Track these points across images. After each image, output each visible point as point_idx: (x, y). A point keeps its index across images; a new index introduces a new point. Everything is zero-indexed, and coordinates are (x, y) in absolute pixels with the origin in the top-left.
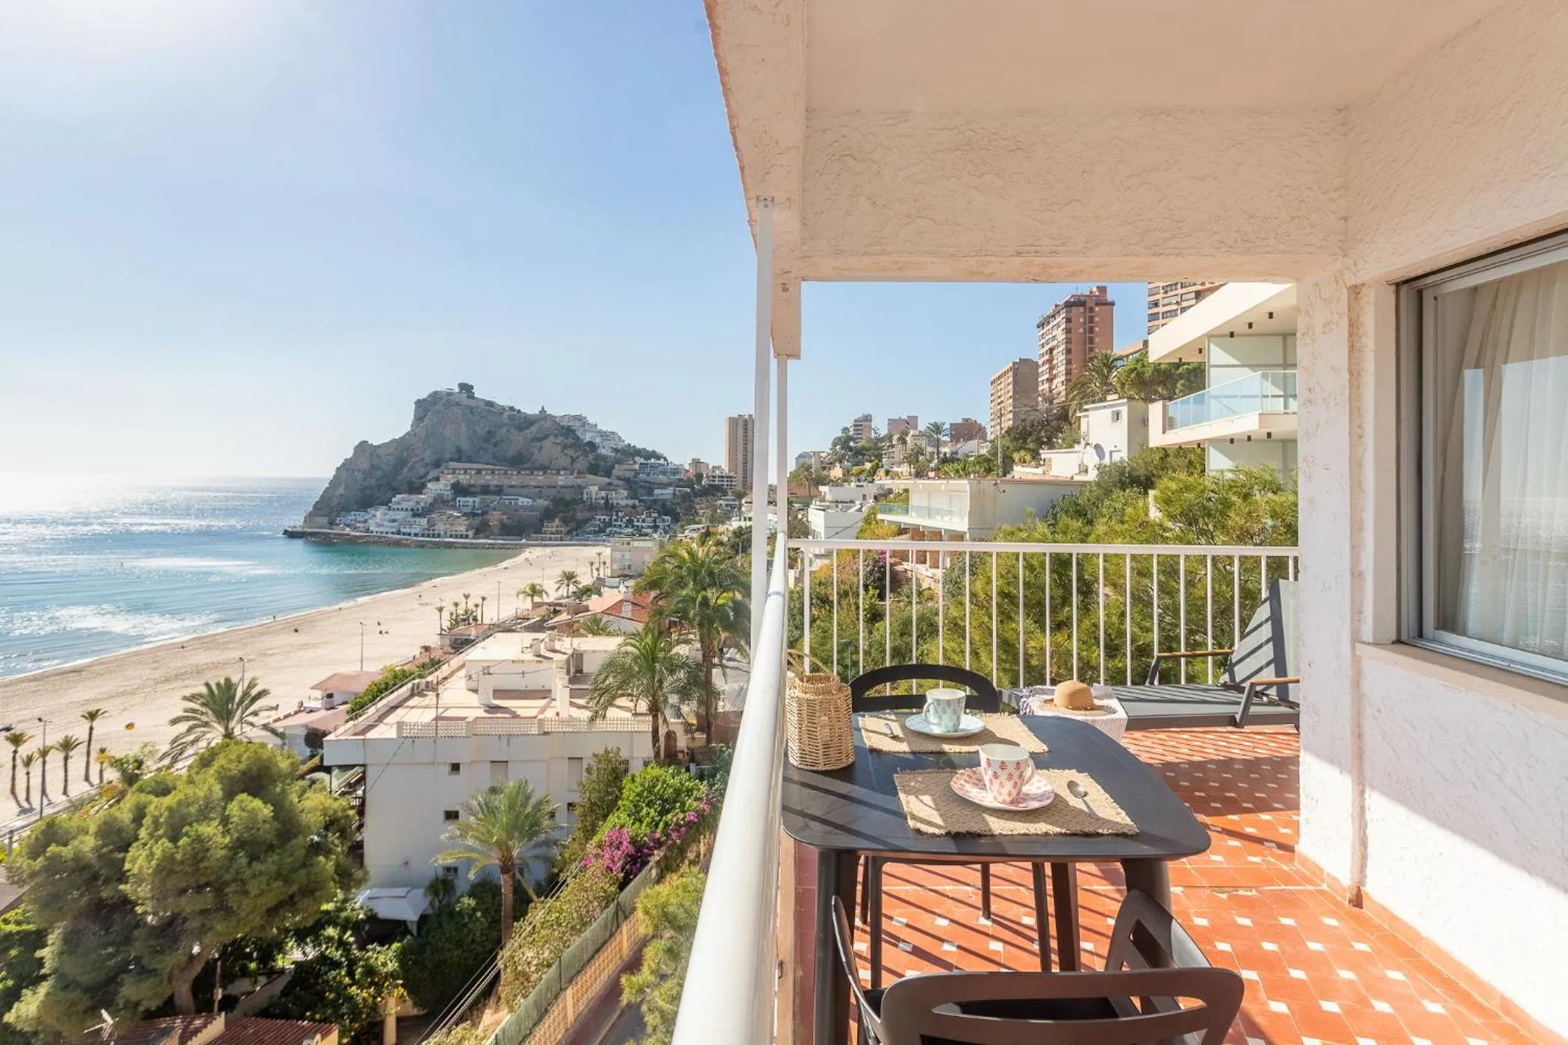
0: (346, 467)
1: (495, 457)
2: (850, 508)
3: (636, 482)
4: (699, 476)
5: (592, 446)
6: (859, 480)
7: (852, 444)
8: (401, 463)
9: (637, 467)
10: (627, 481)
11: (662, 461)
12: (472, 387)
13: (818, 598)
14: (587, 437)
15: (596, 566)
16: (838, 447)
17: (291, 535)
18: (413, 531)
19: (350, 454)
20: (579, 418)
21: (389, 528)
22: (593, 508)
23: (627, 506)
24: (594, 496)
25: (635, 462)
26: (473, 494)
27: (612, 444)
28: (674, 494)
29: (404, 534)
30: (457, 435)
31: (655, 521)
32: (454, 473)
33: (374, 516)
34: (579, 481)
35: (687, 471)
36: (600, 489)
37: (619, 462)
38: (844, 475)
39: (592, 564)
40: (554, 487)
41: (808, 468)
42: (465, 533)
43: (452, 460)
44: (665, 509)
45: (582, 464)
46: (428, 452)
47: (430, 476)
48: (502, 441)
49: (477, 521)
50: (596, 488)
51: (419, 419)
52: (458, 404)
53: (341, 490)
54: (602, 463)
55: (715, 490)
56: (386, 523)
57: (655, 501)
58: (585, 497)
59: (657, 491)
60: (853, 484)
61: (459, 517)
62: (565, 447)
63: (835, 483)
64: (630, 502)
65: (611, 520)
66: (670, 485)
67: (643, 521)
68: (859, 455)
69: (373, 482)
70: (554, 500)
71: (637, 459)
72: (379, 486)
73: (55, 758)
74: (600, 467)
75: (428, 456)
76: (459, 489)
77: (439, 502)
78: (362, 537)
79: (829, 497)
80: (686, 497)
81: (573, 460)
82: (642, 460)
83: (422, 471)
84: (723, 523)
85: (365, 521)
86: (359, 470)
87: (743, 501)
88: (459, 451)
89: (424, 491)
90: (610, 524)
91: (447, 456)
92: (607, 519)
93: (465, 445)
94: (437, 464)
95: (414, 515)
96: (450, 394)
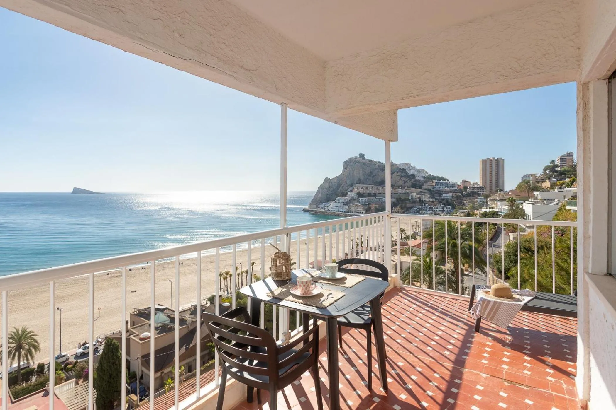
0: (321, 187)
1: (373, 182)
2: (551, 203)
3: (433, 191)
4: (466, 188)
5: (413, 176)
6: (561, 188)
7: (557, 169)
8: (339, 185)
9: (434, 184)
10: (429, 190)
11: (446, 181)
12: (364, 155)
13: (525, 248)
14: (411, 172)
15: (414, 227)
16: (547, 171)
17: (305, 211)
18: (344, 210)
19: (322, 182)
20: (407, 164)
21: (335, 209)
22: (414, 202)
23: (429, 201)
24: (414, 196)
25: (433, 182)
26: (365, 197)
27: (423, 175)
28: (453, 196)
29: (341, 211)
30: (359, 174)
31: (443, 208)
32: (358, 188)
33: (331, 205)
34: (408, 191)
35: (459, 186)
36: (417, 194)
37: (425, 182)
38: (551, 186)
39: (413, 226)
40: (397, 193)
41: (527, 182)
42: (362, 211)
43: (357, 183)
44: (448, 203)
45: (409, 183)
46: (348, 181)
47: (349, 190)
48: (376, 175)
49: (366, 207)
50: (415, 194)
51: (345, 168)
52: (359, 162)
53: (320, 195)
54: (418, 183)
55: (473, 194)
56: (334, 207)
57: (443, 199)
58: (410, 198)
59: (443, 195)
60: (556, 190)
61: (359, 205)
62: (402, 177)
63: (545, 190)
64: (431, 200)
65: (422, 207)
66: (451, 192)
67: (437, 208)
68: (562, 174)
69: (330, 192)
70: (397, 199)
71: (434, 181)
72: (332, 194)
73: (244, 275)
74: (417, 185)
75: (348, 182)
76: (360, 195)
77: (353, 200)
78: (327, 212)
79: (540, 197)
80: (458, 198)
81: (405, 182)
82: (437, 181)
83: (347, 188)
84: (478, 209)
85: (328, 207)
86: (326, 188)
87: (489, 199)
88: (359, 180)
89: (347, 195)
90: (422, 209)
91: (355, 182)
92: (420, 207)
93: (362, 178)
94: (352, 185)
95: (344, 205)
96: (356, 158)
